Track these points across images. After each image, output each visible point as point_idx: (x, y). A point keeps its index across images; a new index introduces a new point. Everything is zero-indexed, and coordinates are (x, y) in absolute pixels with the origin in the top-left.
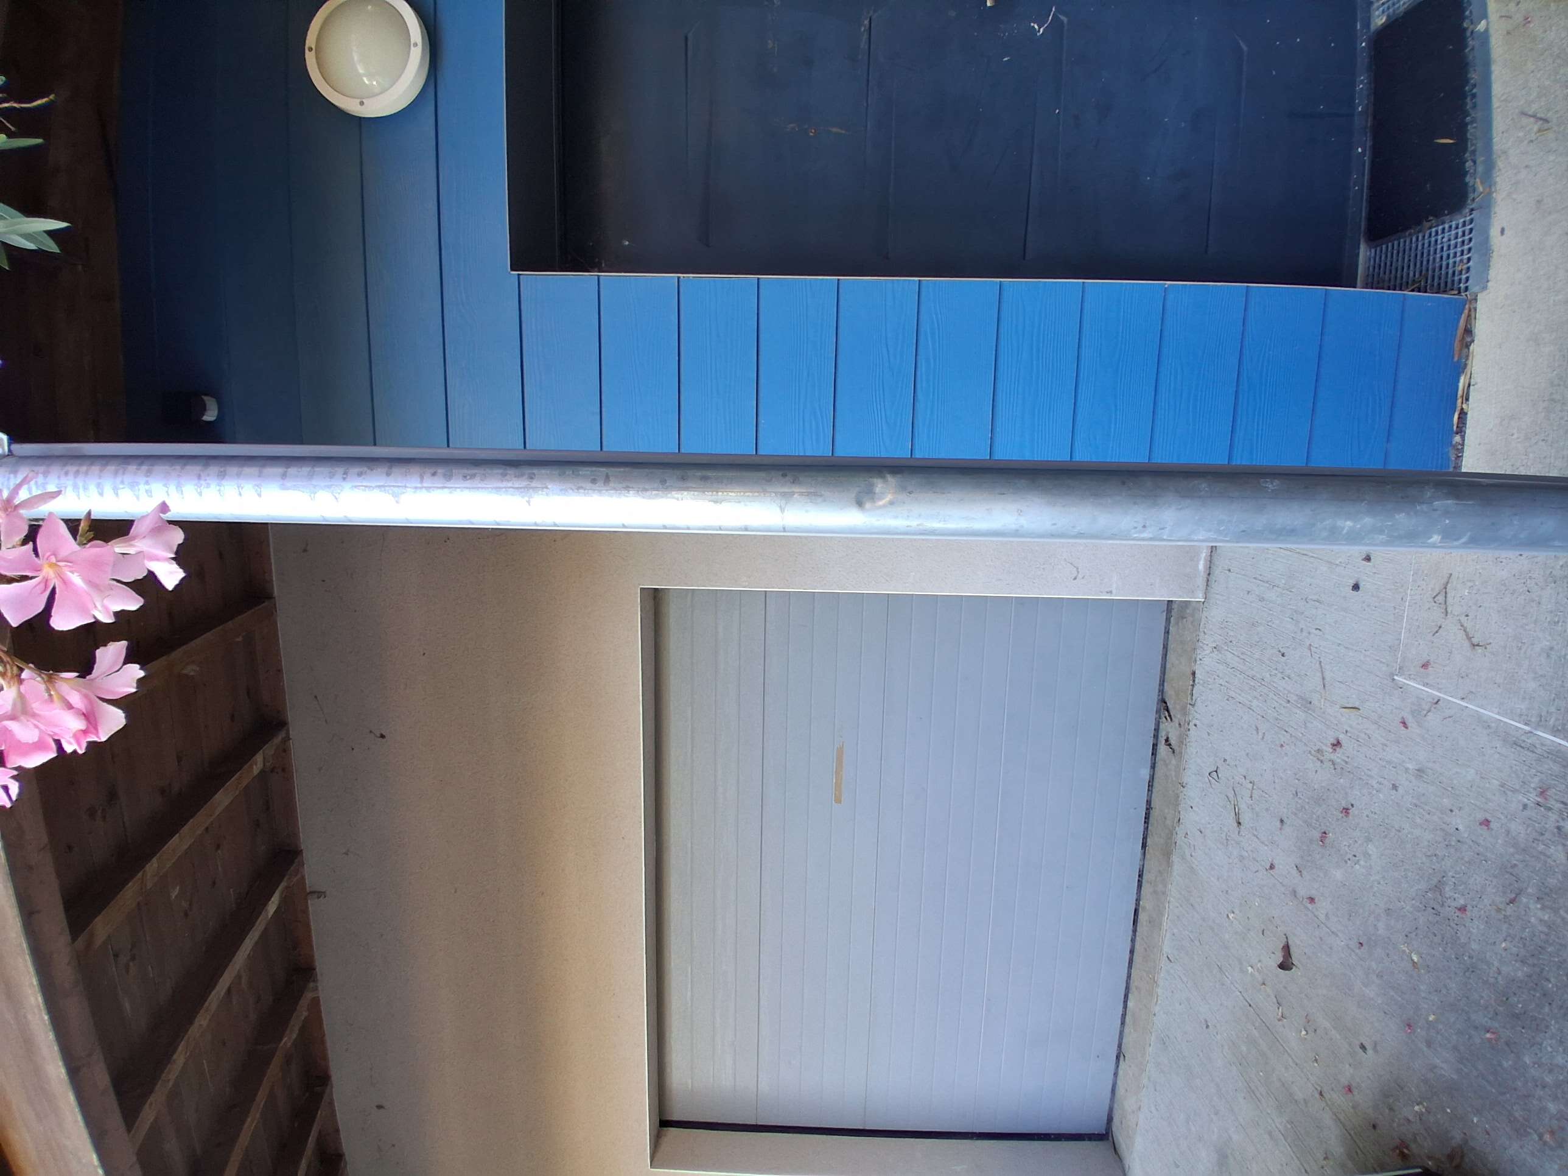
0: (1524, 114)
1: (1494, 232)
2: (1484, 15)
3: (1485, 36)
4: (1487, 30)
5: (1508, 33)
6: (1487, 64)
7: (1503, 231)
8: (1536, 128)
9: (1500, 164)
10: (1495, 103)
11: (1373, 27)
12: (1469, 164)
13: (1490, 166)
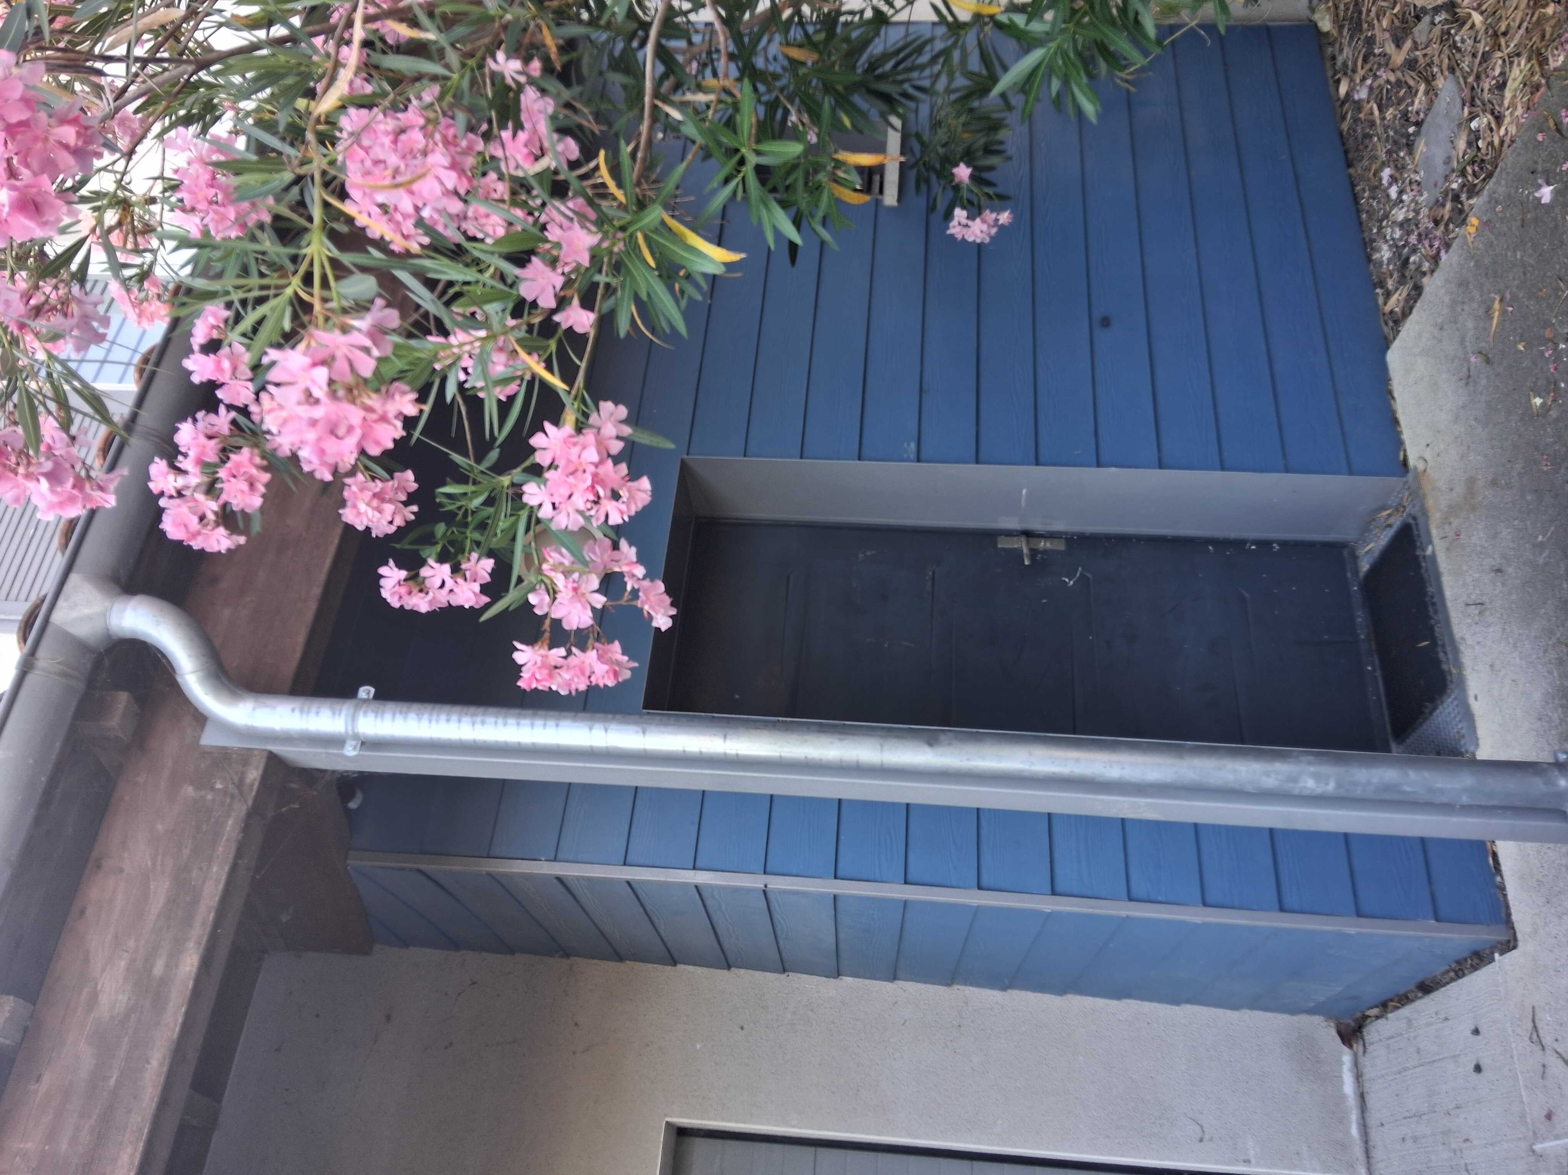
0: (1467, 605)
1: (1471, 700)
2: (1430, 542)
3: (1433, 557)
4: (1433, 552)
5: (1448, 549)
6: (1438, 576)
7: (1476, 698)
8: (1477, 612)
9: (1462, 648)
10: (1449, 604)
11: (1361, 575)
12: (1441, 655)
13: (1456, 651)
